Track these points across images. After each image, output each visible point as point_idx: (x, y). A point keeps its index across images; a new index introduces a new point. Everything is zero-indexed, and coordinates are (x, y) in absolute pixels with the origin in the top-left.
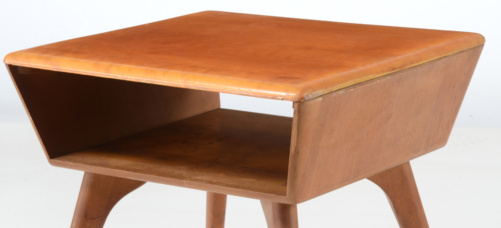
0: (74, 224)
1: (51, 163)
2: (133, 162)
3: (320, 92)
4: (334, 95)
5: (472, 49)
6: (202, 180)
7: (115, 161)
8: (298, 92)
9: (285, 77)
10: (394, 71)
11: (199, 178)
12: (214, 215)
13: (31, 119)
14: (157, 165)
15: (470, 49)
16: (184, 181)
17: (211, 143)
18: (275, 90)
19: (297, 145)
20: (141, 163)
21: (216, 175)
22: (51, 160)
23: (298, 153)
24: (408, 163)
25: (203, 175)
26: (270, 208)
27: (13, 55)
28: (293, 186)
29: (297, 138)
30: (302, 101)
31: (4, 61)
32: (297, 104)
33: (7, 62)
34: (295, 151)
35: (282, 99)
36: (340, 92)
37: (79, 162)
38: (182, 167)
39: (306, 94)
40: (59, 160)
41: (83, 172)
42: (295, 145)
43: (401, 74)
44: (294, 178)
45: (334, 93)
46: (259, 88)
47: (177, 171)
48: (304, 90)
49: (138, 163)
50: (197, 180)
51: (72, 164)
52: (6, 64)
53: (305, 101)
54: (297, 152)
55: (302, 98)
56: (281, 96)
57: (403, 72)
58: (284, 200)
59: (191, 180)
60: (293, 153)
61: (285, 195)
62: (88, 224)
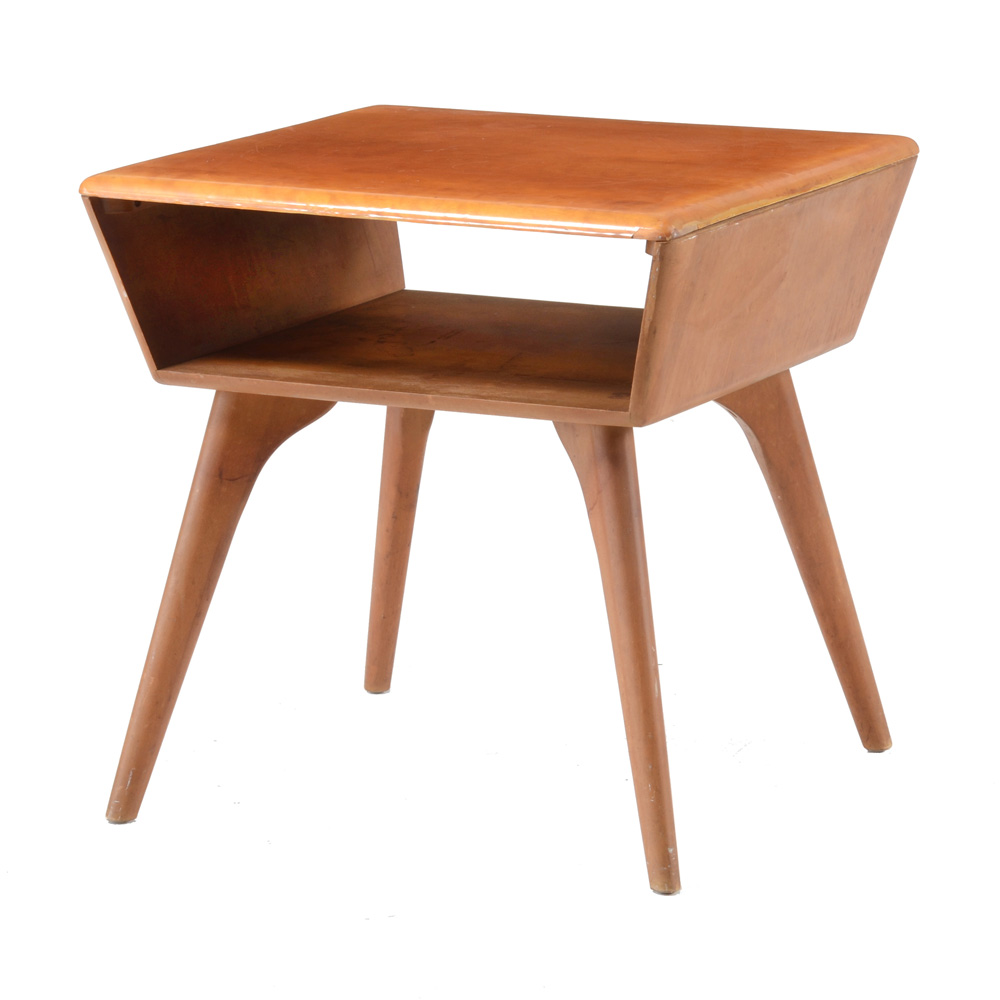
0: (197, 491)
1: (158, 379)
3: (693, 225)
4: (713, 230)
5: (901, 162)
8: (660, 225)
9: (624, 202)
10: (796, 195)
13: (126, 295)
15: (898, 163)
16: (430, 396)
17: (432, 342)
18: (617, 223)
19: (654, 317)
22: (160, 371)
23: (655, 332)
24: (788, 372)
27: (97, 179)
28: (641, 392)
29: (656, 305)
30: (668, 239)
31: (80, 191)
32: (660, 244)
33: (87, 192)
34: (650, 329)
35: (632, 237)
36: (721, 227)
39: (674, 227)
40: (176, 370)
41: (212, 393)
42: (651, 318)
43: (803, 200)
44: (645, 377)
45: (712, 228)
46: (586, 219)
48: (670, 221)
51: (202, 376)
52: (83, 196)
53: (673, 239)
54: (653, 330)
55: (669, 235)
56: (629, 232)
57: (806, 198)
58: (615, 419)
60: (646, 332)
61: (626, 410)
62: (224, 489)
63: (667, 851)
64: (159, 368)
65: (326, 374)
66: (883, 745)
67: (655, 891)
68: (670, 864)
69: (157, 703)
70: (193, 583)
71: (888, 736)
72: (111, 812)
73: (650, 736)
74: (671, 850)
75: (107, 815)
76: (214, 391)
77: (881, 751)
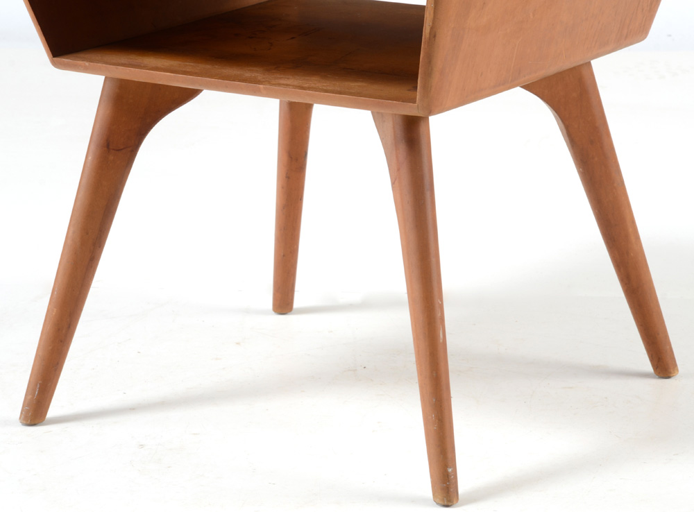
0: (90, 158)
1: (54, 64)
2: (180, 63)
6: (287, 85)
7: (151, 60)
11: (282, 81)
12: (291, 158)
14: (217, 67)
16: (261, 86)
17: (293, 38)
19: (433, 23)
20: (192, 64)
21: (306, 78)
22: (55, 59)
23: (435, 36)
24: (589, 64)
25: (288, 78)
26: (389, 125)
28: (426, 88)
29: (435, 12)
34: (430, 33)
37: (98, 62)
38: (255, 69)
40: (67, 58)
41: (102, 78)
42: (431, 24)
44: (429, 74)
47: (247, 74)
49: (188, 64)
50: (279, 85)
51: (87, 64)
54: (433, 35)
58: (411, 110)
59: (270, 83)
60: (428, 36)
61: (415, 102)
62: (111, 158)
63: (447, 472)
64: (54, 57)
65: (189, 65)
66: (670, 373)
67: (438, 504)
68: (449, 481)
69: (59, 329)
70: (87, 234)
71: (675, 365)
72: (23, 416)
73: (434, 374)
74: (450, 470)
75: (20, 418)
76: (104, 77)
77: (669, 377)
